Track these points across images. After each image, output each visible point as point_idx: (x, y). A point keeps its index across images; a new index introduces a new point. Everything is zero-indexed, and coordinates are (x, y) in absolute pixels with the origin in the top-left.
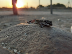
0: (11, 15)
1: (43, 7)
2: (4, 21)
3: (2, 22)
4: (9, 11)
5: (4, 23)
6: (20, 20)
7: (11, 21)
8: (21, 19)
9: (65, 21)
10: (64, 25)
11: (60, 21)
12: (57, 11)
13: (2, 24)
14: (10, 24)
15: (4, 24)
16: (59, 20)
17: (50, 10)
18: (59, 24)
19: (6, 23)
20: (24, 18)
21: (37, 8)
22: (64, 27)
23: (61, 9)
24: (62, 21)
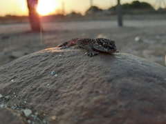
0: (27, 33)
1: (101, 10)
2: (11, 48)
3: (5, 50)
4: (20, 23)
5: (11, 52)
6: (47, 42)
7: (27, 46)
8: (49, 39)
9: (152, 42)
10: (149, 52)
11: (140, 41)
12: (132, 19)
13: (6, 53)
14: (24, 52)
15: (10, 55)
16: (137, 39)
17: (116, 17)
18: (137, 50)
19: (15, 51)
20: (55, 38)
22: (150, 54)
23: (141, 14)
24: (146, 41)
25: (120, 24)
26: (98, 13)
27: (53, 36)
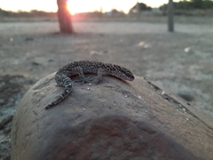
0: (55, 34)
2: (35, 52)
3: (28, 54)
4: (48, 21)
5: (33, 58)
6: (77, 47)
7: (53, 52)
8: (79, 44)
12: (189, 22)
13: (28, 59)
14: (49, 59)
15: (32, 60)
19: (38, 56)
20: (87, 44)
21: (131, 11)
23: (203, 15)
25: (171, 29)
26: (146, 12)
27: (85, 41)
